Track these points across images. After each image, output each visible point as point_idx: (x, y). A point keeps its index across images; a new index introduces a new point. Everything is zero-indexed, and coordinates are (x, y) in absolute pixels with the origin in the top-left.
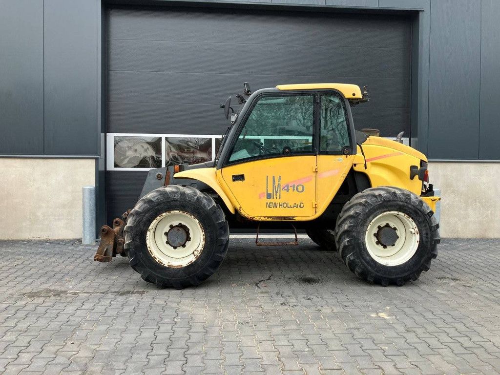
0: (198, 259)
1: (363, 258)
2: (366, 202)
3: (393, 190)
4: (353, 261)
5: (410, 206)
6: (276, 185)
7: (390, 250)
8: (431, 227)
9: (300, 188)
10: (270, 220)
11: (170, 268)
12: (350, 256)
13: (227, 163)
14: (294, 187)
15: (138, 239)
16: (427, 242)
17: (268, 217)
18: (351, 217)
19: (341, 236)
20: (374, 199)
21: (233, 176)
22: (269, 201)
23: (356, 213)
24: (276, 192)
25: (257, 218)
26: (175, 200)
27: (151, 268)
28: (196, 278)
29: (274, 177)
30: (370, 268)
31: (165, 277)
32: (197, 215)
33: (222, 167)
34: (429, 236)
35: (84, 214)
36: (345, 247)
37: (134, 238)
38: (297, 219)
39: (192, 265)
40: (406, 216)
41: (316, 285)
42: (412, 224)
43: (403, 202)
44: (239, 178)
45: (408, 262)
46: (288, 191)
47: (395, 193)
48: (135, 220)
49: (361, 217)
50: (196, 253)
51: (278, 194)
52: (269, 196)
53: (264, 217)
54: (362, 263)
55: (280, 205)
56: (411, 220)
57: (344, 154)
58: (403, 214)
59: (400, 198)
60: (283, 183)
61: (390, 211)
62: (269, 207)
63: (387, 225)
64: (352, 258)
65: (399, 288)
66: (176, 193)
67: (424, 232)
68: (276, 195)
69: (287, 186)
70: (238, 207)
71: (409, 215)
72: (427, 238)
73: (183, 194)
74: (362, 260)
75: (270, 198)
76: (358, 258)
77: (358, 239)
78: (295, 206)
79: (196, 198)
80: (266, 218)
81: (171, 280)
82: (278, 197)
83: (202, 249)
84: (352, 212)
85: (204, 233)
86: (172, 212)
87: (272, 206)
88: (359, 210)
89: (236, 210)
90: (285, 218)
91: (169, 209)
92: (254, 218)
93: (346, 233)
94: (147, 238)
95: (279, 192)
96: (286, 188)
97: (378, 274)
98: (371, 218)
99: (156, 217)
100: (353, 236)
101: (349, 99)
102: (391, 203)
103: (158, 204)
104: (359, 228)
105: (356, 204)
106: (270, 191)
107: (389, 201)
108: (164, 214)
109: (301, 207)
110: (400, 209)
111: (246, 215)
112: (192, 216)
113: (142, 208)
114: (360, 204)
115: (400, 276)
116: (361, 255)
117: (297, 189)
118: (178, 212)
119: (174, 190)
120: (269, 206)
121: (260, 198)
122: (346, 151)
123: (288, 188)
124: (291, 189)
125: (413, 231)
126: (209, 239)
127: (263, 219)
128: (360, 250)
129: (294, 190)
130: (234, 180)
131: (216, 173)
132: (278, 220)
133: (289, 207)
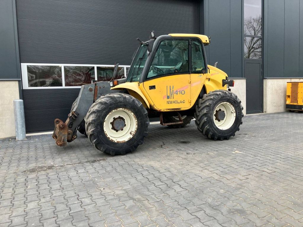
0: (134, 136)
2: (214, 98)
3: (225, 91)
4: (208, 129)
5: (232, 99)
6: (172, 91)
7: (222, 122)
8: (240, 109)
9: (183, 92)
10: (169, 110)
11: (118, 143)
12: (207, 127)
13: (146, 79)
15: (99, 127)
16: (239, 117)
17: (168, 109)
18: (207, 106)
19: (202, 117)
20: (217, 96)
21: (150, 87)
22: (168, 100)
23: (210, 104)
24: (172, 95)
25: (162, 110)
26: (120, 102)
27: (108, 144)
28: (134, 147)
29: (170, 86)
30: (216, 132)
31: (117, 149)
32: (133, 110)
33: (143, 81)
34: (240, 114)
35: (16, 120)
36: (205, 122)
37: (96, 127)
38: (182, 109)
39: (131, 140)
40: (230, 104)
41: (189, 145)
42: (232, 109)
43: (229, 97)
44: (152, 87)
45: (231, 127)
46: (177, 94)
47: (226, 93)
48: (97, 116)
49: (212, 106)
50: (132, 132)
51: (172, 96)
52: (168, 97)
53: (166, 109)
54: (213, 130)
55: (173, 102)
56: (232, 106)
57: (203, 73)
58: (228, 103)
59: (228, 95)
60: (175, 90)
61: (223, 102)
63: (220, 110)
64: (208, 128)
65: (228, 140)
66: (120, 97)
67: (238, 112)
69: (177, 91)
70: (152, 104)
71: (232, 104)
72: (239, 114)
73: (125, 98)
74: (213, 128)
75: (169, 98)
76: (211, 127)
77: (211, 117)
78: (181, 102)
79: (132, 100)
80: (167, 110)
81: (120, 150)
82: (173, 98)
83: (136, 130)
84: (208, 104)
85: (137, 121)
86: (118, 109)
87: (170, 103)
88: (210, 102)
89: (150, 106)
90: (176, 109)
91: (116, 108)
92: (161, 110)
93: (205, 115)
94: (104, 126)
95: (173, 95)
96: (176, 93)
97: (220, 134)
99: (109, 113)
100: (208, 116)
101: (204, 43)
102: (225, 98)
103: (111, 105)
104: (211, 112)
105: (209, 100)
106: (169, 95)
107: (224, 97)
108: (113, 111)
109: (184, 103)
110: (228, 101)
111: (157, 109)
112: (130, 111)
113: (101, 108)
114: (211, 99)
115: (228, 135)
116: (212, 125)
117: (182, 93)
118: (121, 109)
119: (118, 96)
120: (168, 103)
121: (164, 99)
122: (204, 71)
123: (177, 92)
124: (179, 93)
125: (232, 111)
126: (140, 124)
127: (165, 110)
128: (212, 123)
129: (180, 93)
130: (150, 89)
131: (139, 85)
132: (173, 111)
133: (178, 103)
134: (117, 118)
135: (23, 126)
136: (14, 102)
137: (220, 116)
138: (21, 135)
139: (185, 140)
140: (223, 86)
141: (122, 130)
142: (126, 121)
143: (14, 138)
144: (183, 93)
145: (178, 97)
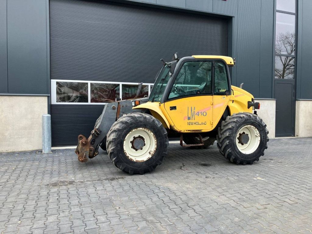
0: (153, 156)
1: (235, 151)
2: (237, 121)
3: (249, 114)
4: (230, 153)
5: (257, 122)
6: (193, 112)
7: (245, 146)
8: (265, 133)
9: (205, 114)
10: (189, 132)
11: (137, 162)
12: (229, 150)
13: (167, 99)
14: (201, 113)
15: (119, 146)
16: (264, 141)
17: (189, 130)
18: (230, 129)
19: (224, 139)
20: (240, 119)
21: (170, 107)
22: (189, 121)
23: (233, 127)
24: (193, 116)
25: (183, 131)
26: (141, 122)
27: (127, 163)
28: (152, 167)
29: (191, 107)
30: (238, 156)
31: (136, 168)
32: (152, 130)
33: (165, 102)
34: (265, 138)
36: (227, 145)
37: (116, 146)
38: (203, 131)
39: (149, 160)
40: (254, 127)
41: (209, 168)
42: (257, 132)
43: (254, 120)
44: (173, 108)
45: (255, 151)
46: (198, 115)
47: (250, 116)
48: (118, 134)
49: (235, 129)
50: (151, 152)
51: (194, 117)
52: (189, 118)
54: (235, 154)
55: (194, 123)
56: (256, 129)
57: (226, 95)
58: (253, 127)
59: (252, 118)
60: (196, 111)
61: (247, 125)
62: (189, 125)
63: (244, 133)
64: (230, 151)
65: (252, 165)
66: (141, 117)
67: (262, 136)
68: (193, 118)
69: (198, 112)
70: (173, 125)
71: (256, 127)
72: (264, 138)
73: (145, 118)
74: (235, 152)
76: (233, 151)
77: (233, 141)
78: (202, 124)
79: (152, 120)
80: (187, 131)
81: (138, 169)
82: (194, 119)
83: (155, 150)
84: (230, 127)
85: (156, 141)
86: (138, 129)
87: (190, 124)
88: (233, 125)
89: (170, 126)
90: (197, 130)
91: (136, 127)
92: (181, 131)
93: (227, 138)
94: (124, 145)
96: (197, 114)
97: (242, 159)
98: (239, 129)
99: (129, 132)
100: (231, 139)
101: (229, 65)
102: (248, 121)
103: (131, 124)
104: (234, 135)
105: (232, 122)
106: (190, 116)
107: (248, 120)
108: (134, 130)
109: (205, 124)
110: (252, 124)
111: (177, 130)
112: (150, 131)
113: (121, 127)
114: (234, 122)
115: (252, 159)
116: (235, 149)
117: (203, 114)
118: (141, 128)
119: (139, 116)
121: (184, 120)
122: (227, 93)
123: (198, 113)
124: (200, 114)
125: (257, 135)
126: (159, 144)
127: (186, 132)
128: (234, 147)
129: (201, 115)
130: (171, 110)
131: (160, 106)
132: (193, 132)
133: (199, 125)
134: (137, 137)
135: (49, 140)
136: (43, 117)
137: (244, 139)
138: (47, 148)
139: (207, 163)
140: (249, 108)
141: (142, 149)
142: (145, 140)
143: (41, 151)
145: (198, 119)
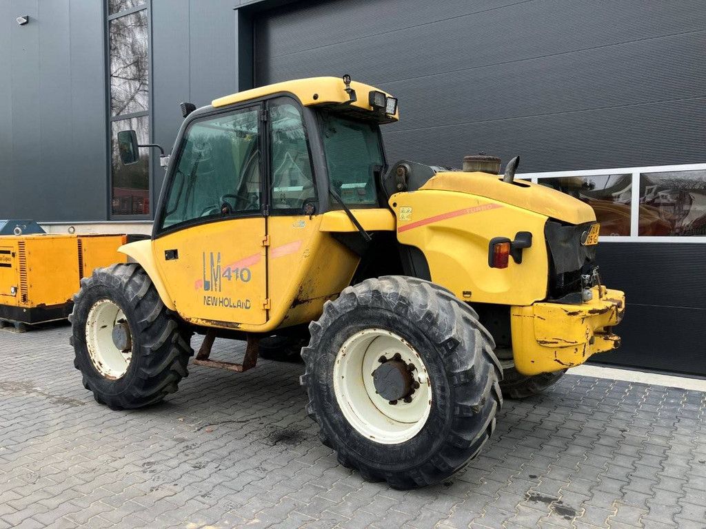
0: (127, 371)
6: (215, 267)
8: (450, 374)
9: (245, 274)
10: (209, 324)
11: (106, 378)
13: (160, 231)
14: (237, 273)
16: (443, 407)
17: (208, 321)
21: (166, 252)
22: (207, 294)
24: (216, 280)
25: (193, 321)
29: (212, 253)
31: (100, 390)
32: (122, 308)
33: (155, 238)
37: (74, 332)
38: (242, 328)
43: (390, 311)
44: (172, 254)
46: (229, 277)
51: (218, 283)
52: (207, 286)
53: (202, 320)
55: (220, 302)
58: (399, 338)
60: (224, 263)
61: (373, 327)
62: (208, 304)
67: (437, 384)
68: (216, 285)
69: (229, 270)
73: (109, 277)
75: (208, 290)
78: (239, 305)
80: (204, 322)
82: (218, 289)
87: (211, 303)
90: (227, 323)
91: (99, 297)
92: (190, 319)
94: (87, 333)
95: (218, 279)
96: (227, 274)
102: (370, 312)
103: (90, 288)
104: (318, 356)
106: (208, 279)
107: (366, 307)
108: (98, 303)
109: (246, 308)
111: (181, 314)
117: (241, 276)
120: (208, 301)
121: (197, 288)
122: (309, 209)
123: (229, 274)
124: (233, 275)
127: (199, 322)
129: (237, 277)
130: (167, 259)
132: (219, 327)
133: (231, 306)
144: (245, 277)
145: (230, 288)
